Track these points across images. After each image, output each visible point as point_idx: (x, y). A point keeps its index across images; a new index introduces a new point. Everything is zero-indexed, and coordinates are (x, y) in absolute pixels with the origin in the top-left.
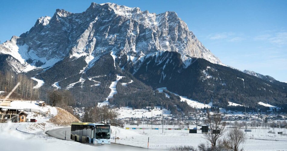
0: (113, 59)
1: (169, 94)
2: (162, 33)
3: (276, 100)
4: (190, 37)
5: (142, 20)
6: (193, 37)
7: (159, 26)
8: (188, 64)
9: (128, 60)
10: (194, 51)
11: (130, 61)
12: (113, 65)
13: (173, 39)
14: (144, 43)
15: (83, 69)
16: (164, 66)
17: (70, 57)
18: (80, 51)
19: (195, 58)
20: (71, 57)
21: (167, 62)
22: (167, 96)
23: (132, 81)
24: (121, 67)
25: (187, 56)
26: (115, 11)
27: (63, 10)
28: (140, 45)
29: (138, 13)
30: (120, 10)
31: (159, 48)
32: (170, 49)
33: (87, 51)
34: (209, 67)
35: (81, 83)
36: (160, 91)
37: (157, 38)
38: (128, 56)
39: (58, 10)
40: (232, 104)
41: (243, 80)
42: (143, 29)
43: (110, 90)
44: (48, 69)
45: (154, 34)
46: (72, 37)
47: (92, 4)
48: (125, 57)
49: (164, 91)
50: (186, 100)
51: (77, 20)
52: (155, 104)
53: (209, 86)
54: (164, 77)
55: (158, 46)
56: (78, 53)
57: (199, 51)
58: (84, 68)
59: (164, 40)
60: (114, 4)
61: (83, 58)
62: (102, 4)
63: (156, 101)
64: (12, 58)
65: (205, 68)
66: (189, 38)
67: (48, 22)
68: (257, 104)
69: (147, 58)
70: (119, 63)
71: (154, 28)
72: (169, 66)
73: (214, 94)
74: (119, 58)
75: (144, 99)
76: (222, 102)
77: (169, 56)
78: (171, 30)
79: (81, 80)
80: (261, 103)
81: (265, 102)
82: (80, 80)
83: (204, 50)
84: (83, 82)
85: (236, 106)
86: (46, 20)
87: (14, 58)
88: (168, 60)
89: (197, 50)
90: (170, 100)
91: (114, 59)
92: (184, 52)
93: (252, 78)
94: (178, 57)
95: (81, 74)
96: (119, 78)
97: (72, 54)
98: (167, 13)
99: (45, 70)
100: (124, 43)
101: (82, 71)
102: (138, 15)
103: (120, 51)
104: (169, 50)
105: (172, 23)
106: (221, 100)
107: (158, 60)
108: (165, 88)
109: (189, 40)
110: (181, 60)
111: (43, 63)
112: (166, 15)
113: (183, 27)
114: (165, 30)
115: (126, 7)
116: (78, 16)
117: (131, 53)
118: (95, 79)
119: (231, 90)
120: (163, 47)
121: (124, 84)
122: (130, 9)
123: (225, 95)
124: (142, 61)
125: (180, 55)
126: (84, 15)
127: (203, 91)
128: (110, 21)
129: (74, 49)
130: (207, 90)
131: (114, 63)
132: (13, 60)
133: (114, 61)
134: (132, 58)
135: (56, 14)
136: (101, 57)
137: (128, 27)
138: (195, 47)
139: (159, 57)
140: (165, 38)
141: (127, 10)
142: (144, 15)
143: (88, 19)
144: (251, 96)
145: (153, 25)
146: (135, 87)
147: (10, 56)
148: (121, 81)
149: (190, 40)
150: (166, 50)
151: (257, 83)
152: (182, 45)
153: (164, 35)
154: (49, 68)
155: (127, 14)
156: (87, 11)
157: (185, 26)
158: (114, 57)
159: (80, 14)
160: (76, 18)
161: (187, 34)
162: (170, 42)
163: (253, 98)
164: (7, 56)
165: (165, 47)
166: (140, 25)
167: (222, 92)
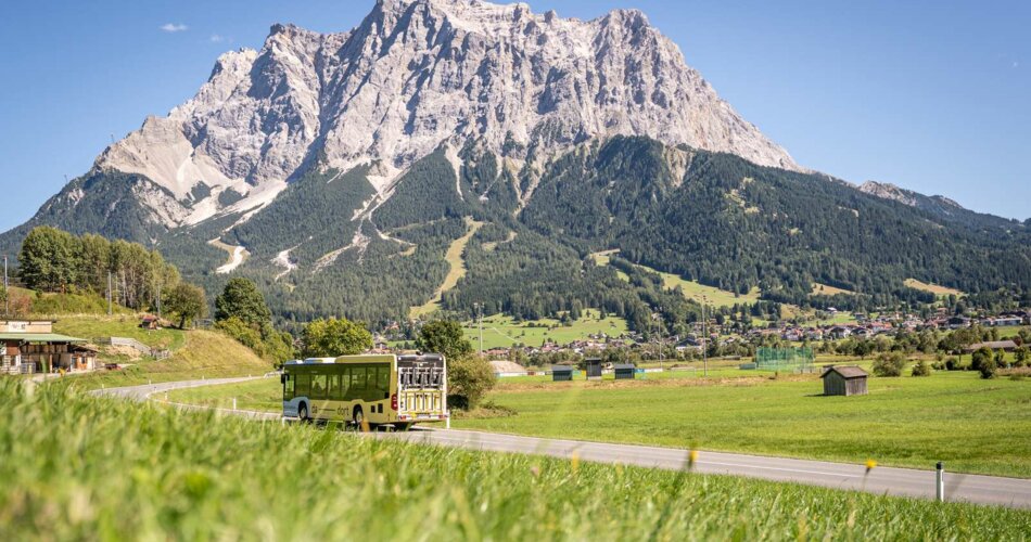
0: (452, 171)
1: (627, 270)
4: (689, 89)
7: (593, 60)
9: (499, 169)
10: (706, 129)
11: (506, 172)
12: (452, 189)
15: (362, 207)
17: (322, 172)
18: (351, 152)
19: (707, 155)
20: (323, 169)
22: (623, 275)
23: (513, 235)
24: (477, 191)
25: (682, 148)
26: (452, 19)
30: (468, 14)
31: (592, 129)
32: (629, 128)
34: (750, 180)
35: (357, 248)
36: (601, 259)
37: (588, 97)
38: (499, 159)
39: (276, 28)
40: (822, 289)
41: (854, 214)
43: (448, 267)
44: (256, 211)
45: (577, 85)
48: (489, 160)
49: (612, 263)
50: (679, 286)
52: (583, 302)
55: (592, 120)
56: (344, 156)
57: (721, 130)
58: (366, 204)
61: (362, 170)
63: (588, 295)
64: (148, 185)
65: (737, 184)
66: (686, 90)
68: (898, 284)
69: (558, 162)
70: (470, 181)
71: (576, 64)
74: (472, 164)
75: (550, 289)
76: (792, 284)
79: (359, 240)
80: (911, 283)
81: (923, 279)
82: (356, 240)
83: (738, 126)
84: (365, 245)
85: (833, 294)
86: (241, 60)
87: (153, 184)
89: (714, 128)
90: (631, 286)
91: (457, 169)
92: (673, 137)
93: (885, 207)
94: (654, 153)
95: (358, 221)
97: (325, 161)
98: (615, 17)
99: (249, 215)
101: (361, 211)
103: (474, 143)
104: (626, 130)
106: (787, 278)
107: (590, 166)
108: (615, 252)
109: (688, 99)
110: (664, 163)
111: (240, 194)
112: (614, 22)
113: (666, 56)
114: (613, 70)
115: (485, 5)
117: (508, 148)
118: (399, 235)
120: (605, 124)
121: (488, 246)
122: (498, 9)
124: (542, 170)
125: (658, 147)
126: (357, 38)
129: (332, 147)
131: (458, 183)
132: (153, 192)
133: (454, 176)
134: (511, 164)
135: (270, 41)
137: (493, 66)
138: (707, 119)
140: (611, 95)
141: (487, 12)
144: (881, 262)
145: (572, 55)
146: (525, 254)
147: (144, 178)
148: (480, 236)
149: (691, 96)
150: (613, 135)
151: (900, 222)
153: (608, 86)
154: (259, 209)
155: (490, 26)
156: (363, 26)
157: (673, 54)
158: (457, 163)
161: (679, 79)
162: (626, 106)
163: (887, 269)
164: (133, 178)
166: (533, 58)
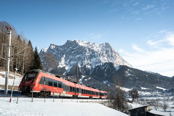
1: (110, 84)
2: (103, 53)
3: (165, 85)
4: (117, 55)
5: (92, 47)
6: (118, 55)
7: (101, 50)
8: (117, 69)
9: (87, 67)
10: (120, 61)
11: (88, 68)
12: (79, 70)
13: (108, 56)
14: (95, 59)
16: (106, 70)
17: (58, 67)
18: (63, 64)
19: (121, 66)
21: (107, 68)
22: (109, 85)
23: (90, 78)
24: (84, 71)
25: (116, 64)
26: (79, 43)
27: (53, 44)
28: (92, 60)
29: (90, 44)
30: (81, 43)
31: (102, 61)
33: (66, 64)
34: (129, 70)
36: (105, 82)
37: (101, 56)
38: (87, 66)
39: (51, 45)
40: (143, 88)
41: (147, 76)
42: (93, 52)
45: (99, 54)
46: (58, 57)
47: (68, 41)
48: (85, 66)
51: (60, 49)
53: (130, 79)
54: (106, 76)
56: (62, 65)
58: (65, 72)
59: (104, 57)
60: (78, 41)
61: (64, 67)
62: (72, 41)
65: (127, 70)
67: (46, 51)
68: (156, 87)
69: (96, 66)
70: (82, 69)
72: (108, 70)
73: (133, 83)
74: (82, 67)
76: (138, 87)
77: (108, 65)
78: (107, 52)
80: (157, 87)
81: (160, 87)
85: (145, 89)
86: (45, 49)
88: (107, 67)
90: (111, 87)
91: (80, 68)
92: (114, 63)
96: (83, 77)
97: (59, 65)
98: (105, 44)
100: (85, 59)
101: (64, 74)
102: (90, 45)
103: (83, 63)
104: (107, 61)
105: (108, 49)
106: (137, 86)
107: (102, 67)
108: (107, 81)
109: (117, 57)
110: (114, 67)
112: (104, 44)
113: (113, 50)
114: (104, 52)
115: (84, 42)
116: (61, 47)
117: (88, 64)
118: (71, 78)
119: (142, 81)
120: (104, 60)
121: (86, 80)
122: (86, 42)
123: (139, 84)
124: (94, 68)
125: (113, 64)
126: (64, 46)
127: (127, 82)
128: (77, 49)
129: (60, 63)
130: (129, 81)
134: (89, 67)
135: (50, 47)
136: (73, 66)
137: (86, 51)
138: (120, 60)
139: (103, 65)
140: (105, 56)
142: (94, 45)
143: (66, 48)
144: (152, 84)
145: (98, 50)
146: (92, 81)
148: (84, 78)
150: (105, 62)
151: (154, 77)
152: (113, 59)
153: (104, 54)
155: (85, 45)
156: (65, 44)
158: (80, 66)
159: (62, 46)
160: (60, 48)
161: (115, 53)
162: (107, 58)
163: (153, 85)
165: (105, 60)
166: (92, 50)
167: (137, 82)
